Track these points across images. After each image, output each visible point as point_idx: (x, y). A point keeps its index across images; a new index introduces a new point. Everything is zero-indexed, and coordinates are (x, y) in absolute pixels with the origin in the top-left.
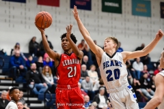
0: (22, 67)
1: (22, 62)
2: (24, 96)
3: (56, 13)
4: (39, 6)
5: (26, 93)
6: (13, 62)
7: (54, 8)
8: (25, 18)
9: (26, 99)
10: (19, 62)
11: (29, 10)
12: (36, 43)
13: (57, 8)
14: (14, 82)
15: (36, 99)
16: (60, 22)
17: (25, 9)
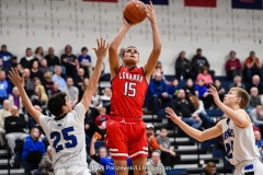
0: (165, 94)
1: (165, 88)
2: (169, 136)
3: (211, 16)
4: (187, 8)
5: (171, 132)
6: (152, 89)
7: (209, 9)
8: (169, 26)
9: (172, 140)
10: (160, 88)
11: (174, 14)
12: (185, 60)
13: (214, 9)
14: (155, 117)
15: (186, 139)
16: (217, 29)
17: (168, 14)
